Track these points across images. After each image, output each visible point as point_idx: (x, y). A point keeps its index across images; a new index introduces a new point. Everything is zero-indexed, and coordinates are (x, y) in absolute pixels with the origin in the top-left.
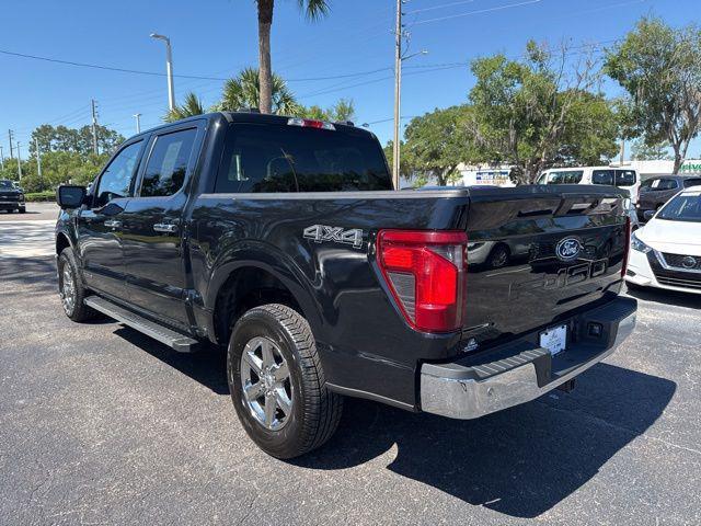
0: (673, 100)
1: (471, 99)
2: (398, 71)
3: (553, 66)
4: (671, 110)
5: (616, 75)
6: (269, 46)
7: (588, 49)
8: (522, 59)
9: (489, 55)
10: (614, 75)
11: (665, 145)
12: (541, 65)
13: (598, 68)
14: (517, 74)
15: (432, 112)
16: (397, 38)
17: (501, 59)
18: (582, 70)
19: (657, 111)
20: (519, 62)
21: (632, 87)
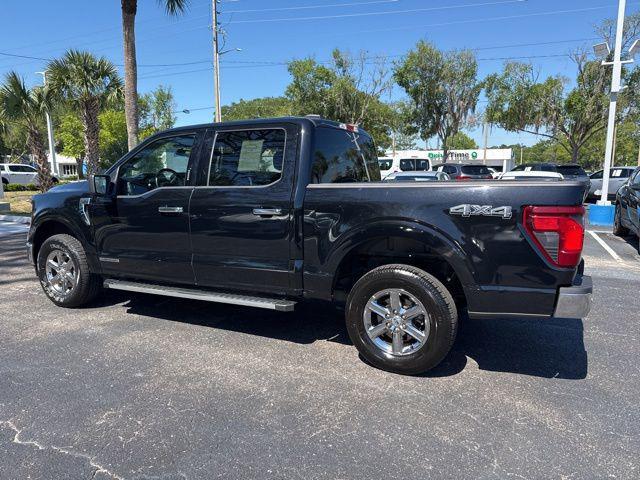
0: (441, 104)
1: (288, 95)
2: (217, 64)
3: (354, 72)
4: (439, 113)
5: (403, 84)
6: (133, 36)
7: (381, 61)
8: (330, 65)
9: (302, 58)
10: (401, 84)
11: (414, 138)
12: (344, 71)
13: (389, 77)
14: (327, 77)
15: (238, 102)
16: (214, 34)
17: (312, 63)
18: (377, 77)
19: (431, 113)
20: (327, 67)
21: (415, 94)
